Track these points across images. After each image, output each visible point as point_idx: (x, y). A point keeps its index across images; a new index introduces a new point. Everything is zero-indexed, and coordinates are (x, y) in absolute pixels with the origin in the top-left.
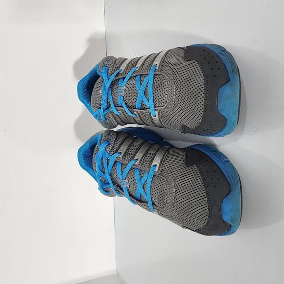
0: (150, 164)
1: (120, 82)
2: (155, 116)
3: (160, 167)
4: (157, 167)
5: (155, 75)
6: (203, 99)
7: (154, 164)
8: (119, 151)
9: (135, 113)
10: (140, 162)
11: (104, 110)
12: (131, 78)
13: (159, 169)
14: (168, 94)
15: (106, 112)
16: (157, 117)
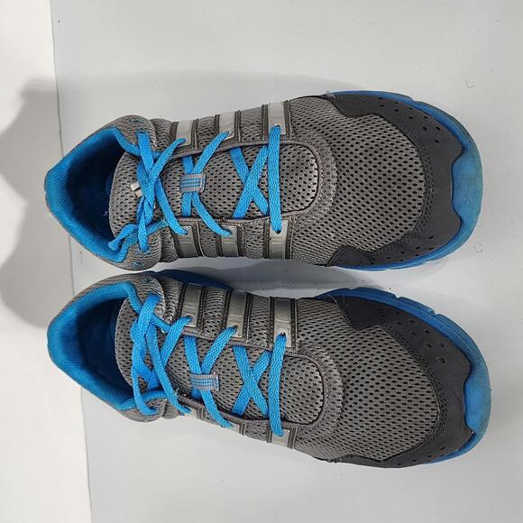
0: (270, 335)
1: (188, 164)
2: (279, 232)
3: (293, 337)
4: (288, 337)
5: (282, 146)
6: (422, 185)
7: (278, 331)
8: (184, 314)
9: (230, 228)
10: (245, 332)
11: (147, 226)
12: (215, 154)
13: (293, 343)
14: (319, 181)
15: (154, 228)
16: (284, 234)
